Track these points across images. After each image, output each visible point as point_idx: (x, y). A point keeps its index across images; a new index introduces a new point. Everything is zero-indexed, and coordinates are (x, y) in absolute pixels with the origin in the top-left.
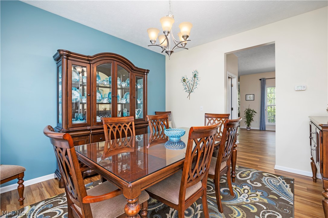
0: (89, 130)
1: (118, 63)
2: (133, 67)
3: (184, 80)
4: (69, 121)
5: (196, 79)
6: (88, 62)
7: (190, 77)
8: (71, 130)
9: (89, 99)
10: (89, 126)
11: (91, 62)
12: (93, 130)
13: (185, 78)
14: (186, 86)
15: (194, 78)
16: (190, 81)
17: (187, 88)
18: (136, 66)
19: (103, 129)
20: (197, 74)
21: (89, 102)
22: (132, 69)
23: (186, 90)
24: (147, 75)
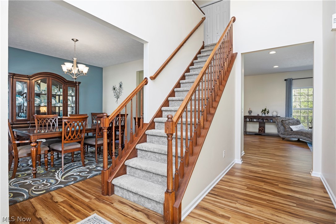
0: (29, 124)
1: (53, 78)
2: (65, 80)
3: (114, 89)
4: (14, 118)
5: (121, 88)
6: (29, 79)
7: (117, 87)
8: (15, 123)
9: (29, 103)
10: (28, 121)
11: (30, 79)
12: (31, 124)
13: (115, 87)
14: (115, 93)
15: (120, 88)
16: (118, 90)
17: (116, 95)
18: (68, 80)
19: (35, 123)
20: (122, 85)
21: (29, 106)
22: (65, 82)
23: (115, 97)
24: (79, 85)
